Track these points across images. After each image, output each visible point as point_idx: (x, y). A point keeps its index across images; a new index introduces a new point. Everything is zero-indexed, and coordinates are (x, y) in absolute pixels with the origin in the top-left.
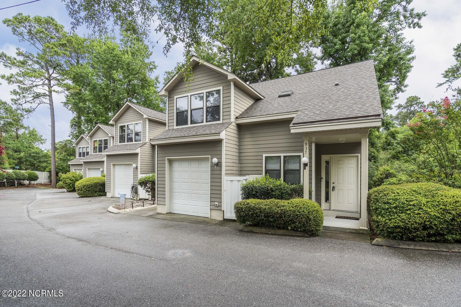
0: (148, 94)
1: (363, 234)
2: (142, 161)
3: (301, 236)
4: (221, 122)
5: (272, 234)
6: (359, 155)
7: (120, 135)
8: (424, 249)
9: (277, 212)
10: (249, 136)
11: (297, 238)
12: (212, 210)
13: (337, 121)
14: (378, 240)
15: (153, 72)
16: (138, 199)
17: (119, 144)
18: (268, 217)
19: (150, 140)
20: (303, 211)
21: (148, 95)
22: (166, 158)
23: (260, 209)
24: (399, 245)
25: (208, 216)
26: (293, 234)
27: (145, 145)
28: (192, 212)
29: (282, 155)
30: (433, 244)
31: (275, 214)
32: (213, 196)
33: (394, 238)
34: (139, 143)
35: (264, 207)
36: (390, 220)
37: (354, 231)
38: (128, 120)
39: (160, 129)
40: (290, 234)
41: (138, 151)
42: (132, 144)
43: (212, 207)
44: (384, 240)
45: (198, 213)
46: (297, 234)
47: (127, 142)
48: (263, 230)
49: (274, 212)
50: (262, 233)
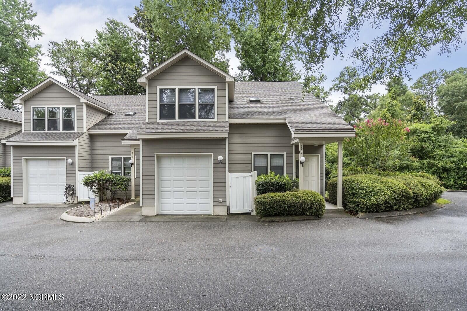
0: (28, 65)
1: (340, 212)
2: (81, 155)
3: (314, 219)
4: (216, 120)
5: (290, 221)
6: (320, 155)
7: (34, 120)
8: (384, 216)
9: (299, 202)
10: (238, 135)
11: (312, 221)
12: (215, 206)
13: (328, 131)
14: (361, 215)
15: (36, 39)
16: (76, 202)
17: (32, 131)
18: (290, 207)
19: (88, 129)
20: (317, 200)
21: (29, 67)
22: (155, 154)
23: (284, 201)
24: (373, 216)
25: (211, 212)
26: (308, 218)
27: (82, 136)
28: (188, 211)
29: (269, 154)
30: (387, 213)
31: (297, 204)
32: (216, 192)
33: (369, 212)
34: (71, 133)
35: (287, 199)
36: (370, 200)
37: (335, 211)
38: (48, 102)
39: (97, 117)
40: (305, 219)
41: (76, 142)
42: (59, 133)
43: (216, 204)
44: (365, 214)
45: (196, 211)
46: (310, 218)
47: (48, 130)
48: (282, 218)
49: (296, 202)
50: (282, 221)
